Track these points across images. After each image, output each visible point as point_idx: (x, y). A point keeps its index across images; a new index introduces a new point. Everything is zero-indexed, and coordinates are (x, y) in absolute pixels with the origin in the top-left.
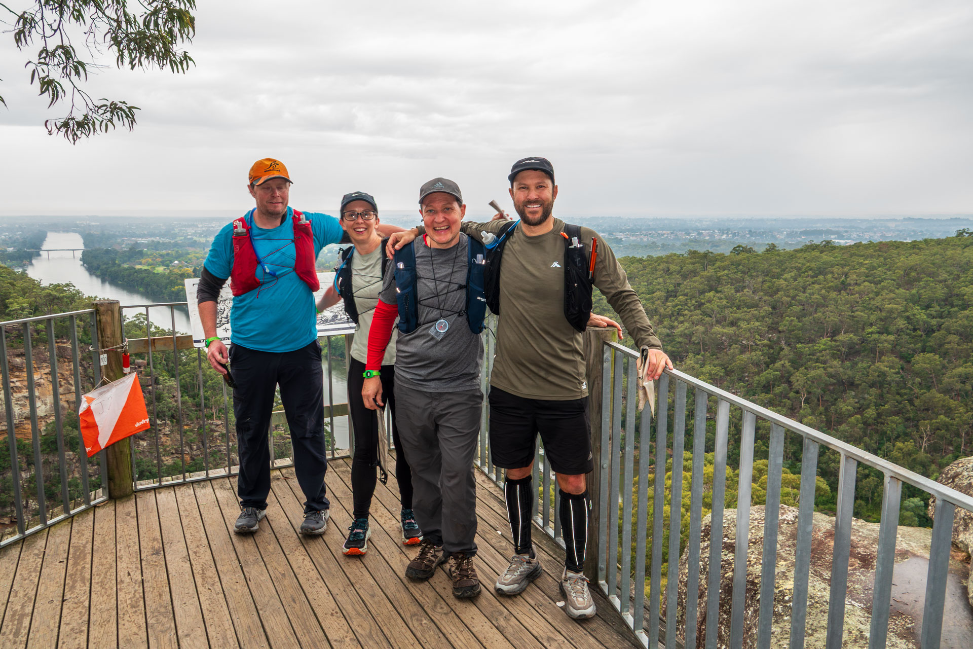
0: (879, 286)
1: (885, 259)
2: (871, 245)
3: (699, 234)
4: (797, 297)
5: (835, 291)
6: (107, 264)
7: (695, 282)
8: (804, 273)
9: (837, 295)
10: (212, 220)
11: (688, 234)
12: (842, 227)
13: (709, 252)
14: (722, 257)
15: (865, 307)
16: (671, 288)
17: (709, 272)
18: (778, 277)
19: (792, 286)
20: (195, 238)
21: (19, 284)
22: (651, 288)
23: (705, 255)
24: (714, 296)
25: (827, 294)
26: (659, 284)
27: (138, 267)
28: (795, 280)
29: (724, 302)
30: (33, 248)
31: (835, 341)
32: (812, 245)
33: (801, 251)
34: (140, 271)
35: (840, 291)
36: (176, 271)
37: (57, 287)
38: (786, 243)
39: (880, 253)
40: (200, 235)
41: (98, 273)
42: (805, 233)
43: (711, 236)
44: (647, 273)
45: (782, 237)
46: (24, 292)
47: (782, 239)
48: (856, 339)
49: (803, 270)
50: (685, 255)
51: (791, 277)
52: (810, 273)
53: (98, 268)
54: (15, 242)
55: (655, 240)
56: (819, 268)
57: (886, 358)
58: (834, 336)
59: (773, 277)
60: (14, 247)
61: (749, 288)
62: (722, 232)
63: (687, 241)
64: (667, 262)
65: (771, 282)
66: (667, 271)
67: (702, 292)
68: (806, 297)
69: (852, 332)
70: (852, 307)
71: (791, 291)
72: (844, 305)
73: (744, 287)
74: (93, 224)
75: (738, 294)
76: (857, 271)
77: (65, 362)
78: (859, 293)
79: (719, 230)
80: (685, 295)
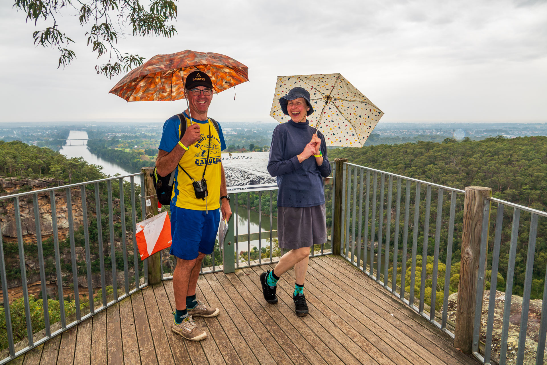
0: (531, 162)
1: (535, 146)
2: (526, 138)
3: (424, 132)
4: (482, 168)
5: (504, 164)
6: (100, 147)
7: (422, 159)
8: (486, 154)
9: (506, 167)
10: (155, 124)
11: (418, 132)
12: (509, 128)
13: (430, 142)
14: (438, 145)
15: (522, 174)
16: (408, 162)
17: (430, 153)
18: (471, 156)
19: (479, 162)
20: (146, 133)
21: (56, 158)
22: (396, 162)
23: (428, 144)
24: (433, 167)
25: (499, 166)
26: (401, 160)
27: (116, 149)
28: (481, 158)
29: (439, 170)
30: (62, 138)
31: (504, 193)
32: (491, 138)
33: (484, 141)
34: (117, 151)
35: (507, 165)
36: (136, 151)
37: (75, 159)
38: (475, 137)
39: (532, 143)
40: (149, 132)
41: (96, 152)
42: (487, 131)
43: (431, 132)
44: (394, 154)
45: (472, 133)
46: (58, 162)
47: (473, 135)
48: (516, 192)
49: (485, 152)
50: (416, 144)
51: (478, 156)
52: (489, 154)
53: (95, 149)
54: (53, 135)
55: (398, 135)
56: (495, 152)
57: (535, 204)
58: (503, 191)
59: (468, 156)
60: (53, 138)
61: (453, 162)
62: (437, 130)
63: (417, 136)
64: (406, 148)
65: (466, 159)
66: (406, 152)
67: (426, 165)
68: (487, 168)
69: (514, 188)
70: (514, 174)
71: (478, 165)
72: (510, 173)
73: (450, 162)
74: (93, 126)
75: (447, 166)
76: (518, 153)
77: (79, 199)
78: (519, 166)
79: (436, 129)
80: (415, 166)
